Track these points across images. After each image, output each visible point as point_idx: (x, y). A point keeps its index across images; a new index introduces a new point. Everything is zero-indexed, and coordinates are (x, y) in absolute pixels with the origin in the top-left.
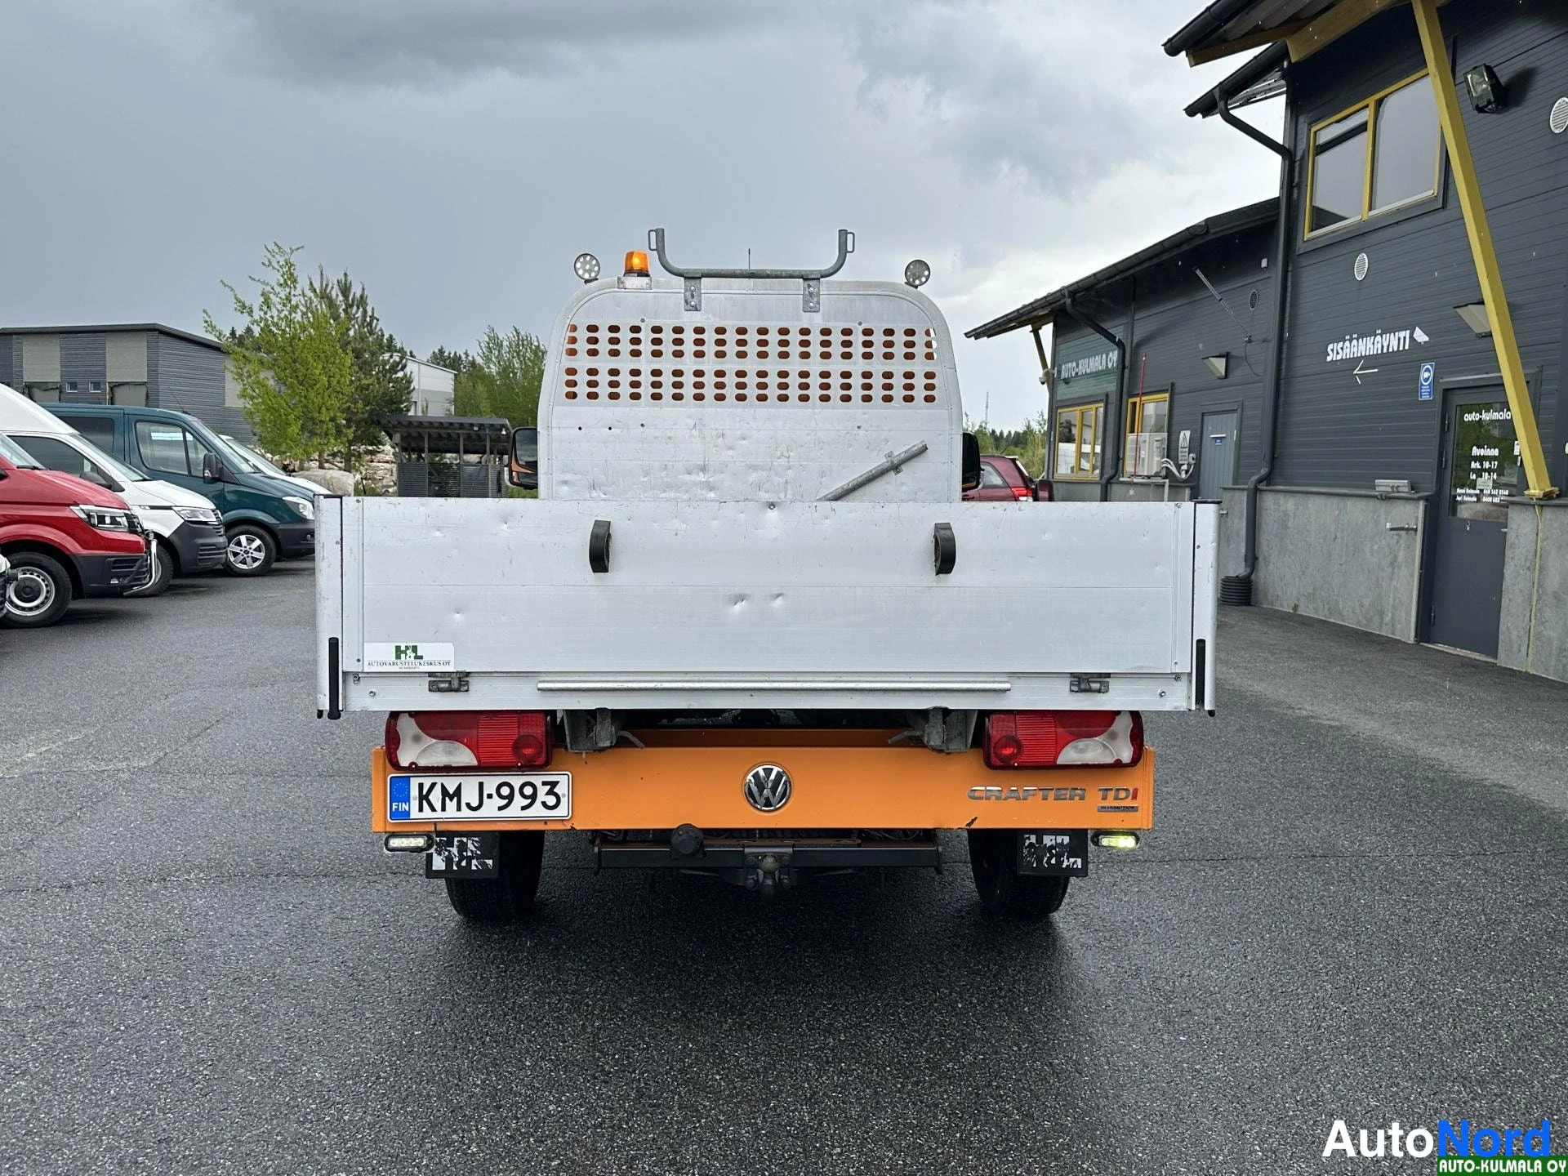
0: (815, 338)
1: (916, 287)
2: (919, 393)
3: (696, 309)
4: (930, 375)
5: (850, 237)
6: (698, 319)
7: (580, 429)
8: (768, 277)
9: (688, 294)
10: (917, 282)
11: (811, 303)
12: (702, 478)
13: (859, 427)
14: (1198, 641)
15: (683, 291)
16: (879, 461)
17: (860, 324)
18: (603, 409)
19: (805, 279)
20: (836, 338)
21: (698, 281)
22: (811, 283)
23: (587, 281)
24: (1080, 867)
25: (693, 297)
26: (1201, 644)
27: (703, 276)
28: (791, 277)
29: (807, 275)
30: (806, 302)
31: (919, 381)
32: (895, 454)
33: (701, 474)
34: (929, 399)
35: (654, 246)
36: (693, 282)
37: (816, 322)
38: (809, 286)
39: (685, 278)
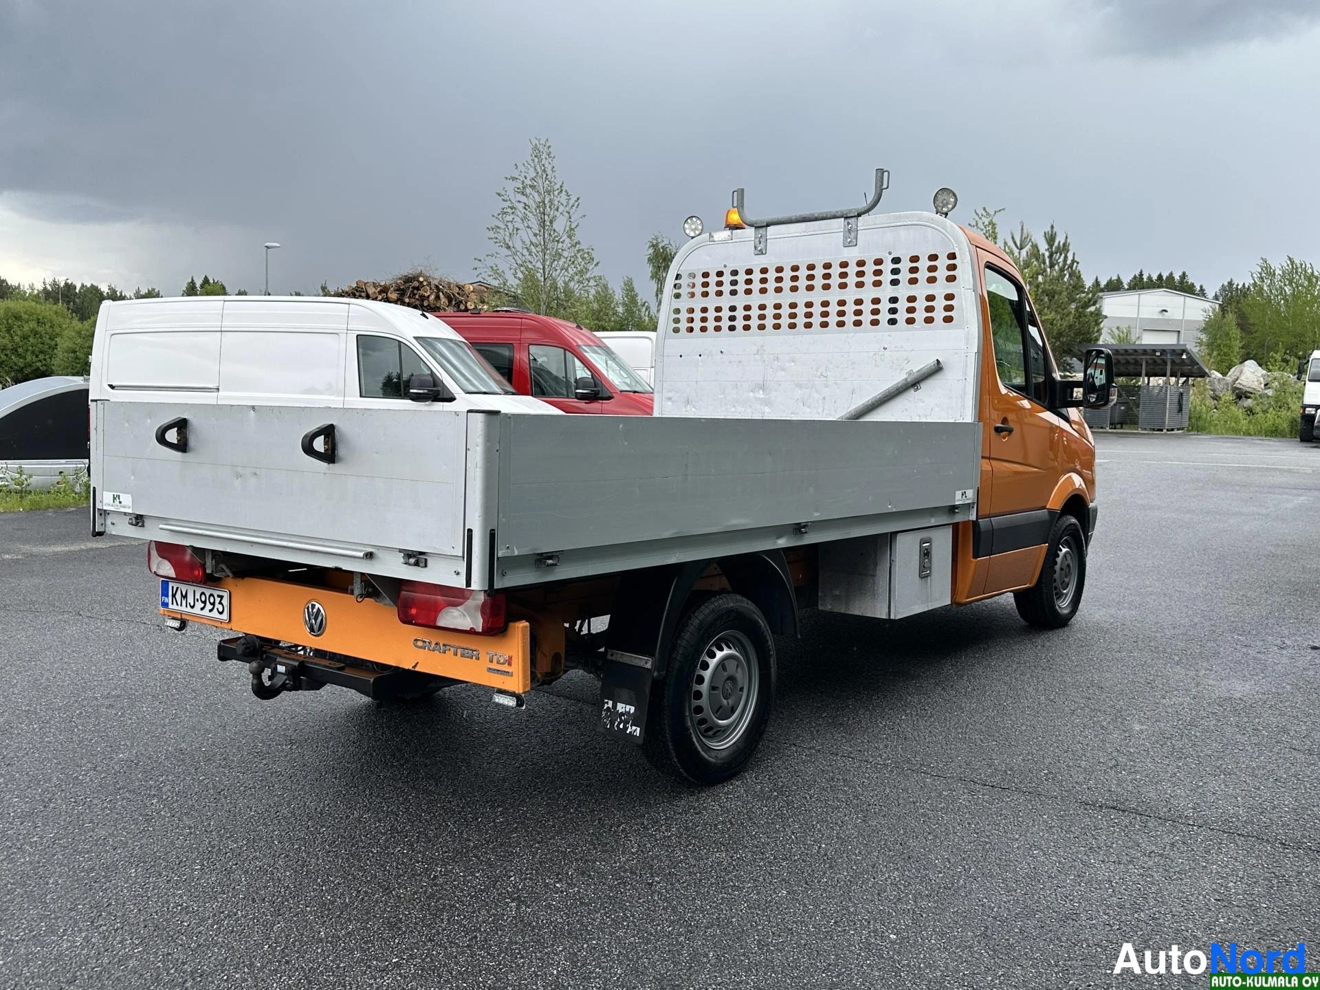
0: (852, 270)
1: (946, 214)
2: (939, 314)
3: (761, 253)
4: (950, 297)
5: (886, 174)
6: (761, 261)
7: (681, 356)
8: (816, 219)
9: (757, 240)
10: (945, 210)
11: (851, 239)
12: (761, 395)
13: (885, 349)
14: (468, 530)
15: (753, 239)
16: (898, 378)
17: (890, 253)
18: (697, 339)
19: (846, 218)
20: (869, 268)
21: (764, 229)
22: (850, 221)
23: (693, 238)
24: (638, 735)
25: (760, 243)
26: (470, 531)
27: (768, 225)
28: (835, 217)
29: (847, 214)
30: (845, 238)
31: (940, 303)
32: (914, 371)
33: (761, 392)
34: (948, 320)
35: (735, 205)
36: (761, 231)
37: (852, 255)
38: (849, 224)
39: (756, 227)
